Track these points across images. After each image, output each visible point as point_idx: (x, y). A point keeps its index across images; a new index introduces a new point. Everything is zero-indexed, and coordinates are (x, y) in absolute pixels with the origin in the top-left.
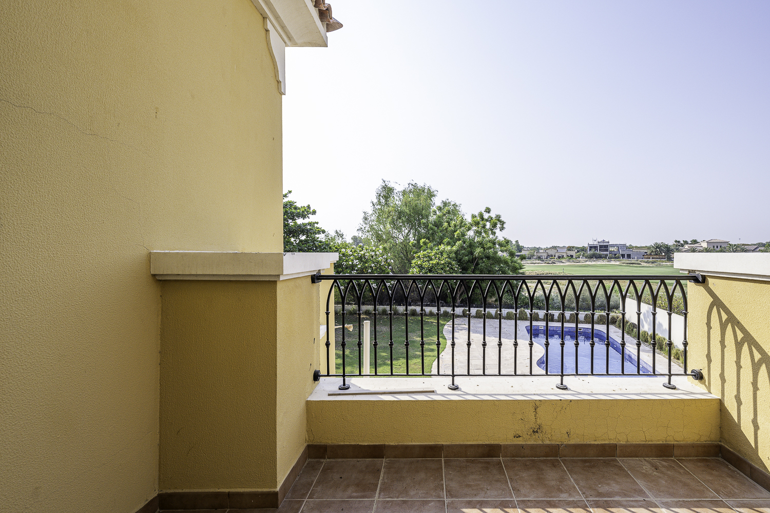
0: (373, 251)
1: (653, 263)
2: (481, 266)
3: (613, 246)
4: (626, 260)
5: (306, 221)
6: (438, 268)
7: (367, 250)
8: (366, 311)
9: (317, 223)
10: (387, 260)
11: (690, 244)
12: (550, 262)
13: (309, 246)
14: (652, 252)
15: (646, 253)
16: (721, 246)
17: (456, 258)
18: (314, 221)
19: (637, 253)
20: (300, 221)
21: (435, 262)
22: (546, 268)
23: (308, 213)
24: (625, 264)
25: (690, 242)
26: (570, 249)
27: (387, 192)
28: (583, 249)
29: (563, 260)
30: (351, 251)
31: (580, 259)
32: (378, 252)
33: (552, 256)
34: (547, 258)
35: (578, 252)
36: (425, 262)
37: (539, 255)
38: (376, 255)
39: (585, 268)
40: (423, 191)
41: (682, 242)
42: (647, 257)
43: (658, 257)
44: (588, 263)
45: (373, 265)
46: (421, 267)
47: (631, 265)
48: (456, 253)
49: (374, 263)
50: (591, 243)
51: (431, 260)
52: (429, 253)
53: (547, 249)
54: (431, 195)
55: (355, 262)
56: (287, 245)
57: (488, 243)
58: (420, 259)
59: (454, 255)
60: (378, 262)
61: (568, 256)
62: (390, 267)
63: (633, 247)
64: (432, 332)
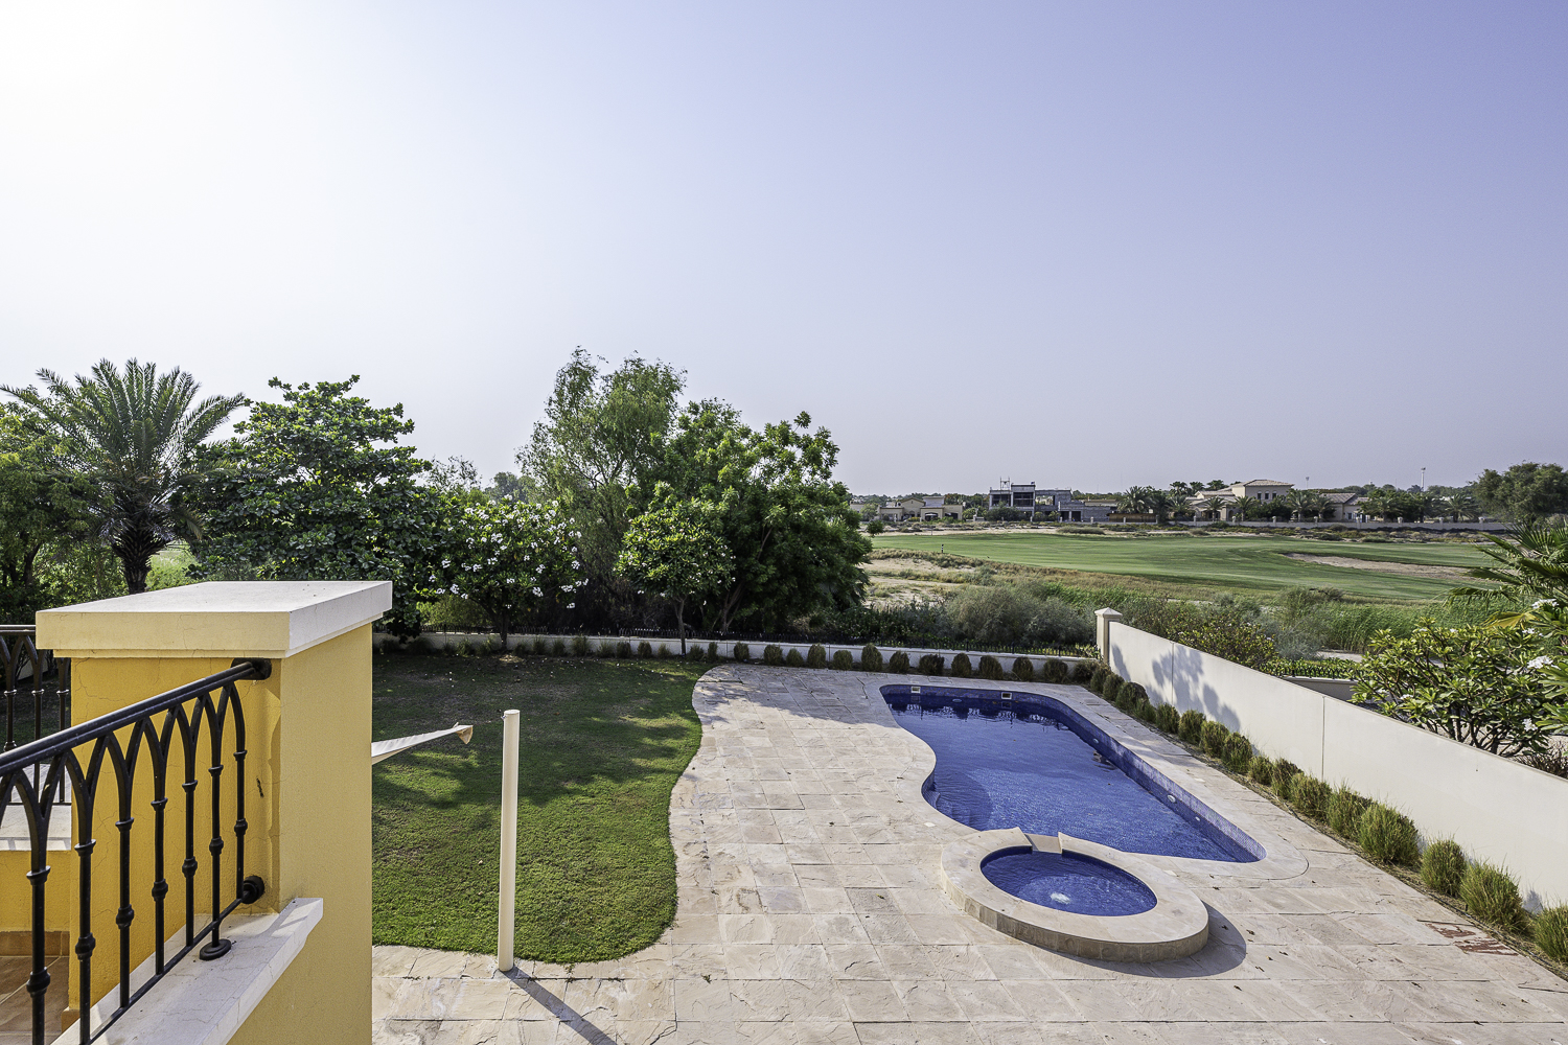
0: (537, 512)
1: (1128, 530)
2: (780, 548)
3: (1041, 493)
4: (1070, 525)
5: (389, 445)
6: (682, 553)
7: (521, 510)
8: (519, 646)
9: (413, 450)
10: (566, 532)
11: (1207, 490)
12: (910, 528)
13: (393, 501)
14: (1129, 506)
15: (1112, 508)
16: (1274, 495)
17: (725, 529)
18: (405, 446)
19: (1096, 511)
20: (378, 445)
21: (675, 539)
22: (901, 542)
23: (397, 428)
24: (1069, 534)
25: (1208, 486)
26: (951, 499)
27: (578, 378)
28: (978, 501)
29: (938, 525)
30: (487, 512)
31: (974, 522)
32: (548, 515)
33: (913, 516)
34: (902, 520)
35: (968, 506)
36: (655, 537)
37: (886, 512)
38: (543, 521)
39: (985, 543)
40: (655, 376)
41: (1190, 486)
42: (1115, 517)
43: (1139, 517)
44: (989, 531)
45: (534, 545)
46: (644, 549)
47: (1083, 535)
48: (725, 518)
49: (536, 538)
50: (997, 487)
51: (668, 533)
52: (663, 517)
53: (902, 500)
54: (671, 386)
55: (495, 537)
56: (346, 500)
57: (798, 497)
58: (643, 531)
59: (720, 524)
60: (546, 537)
61: (946, 515)
62: (574, 549)
63: (1084, 497)
64: (667, 702)
